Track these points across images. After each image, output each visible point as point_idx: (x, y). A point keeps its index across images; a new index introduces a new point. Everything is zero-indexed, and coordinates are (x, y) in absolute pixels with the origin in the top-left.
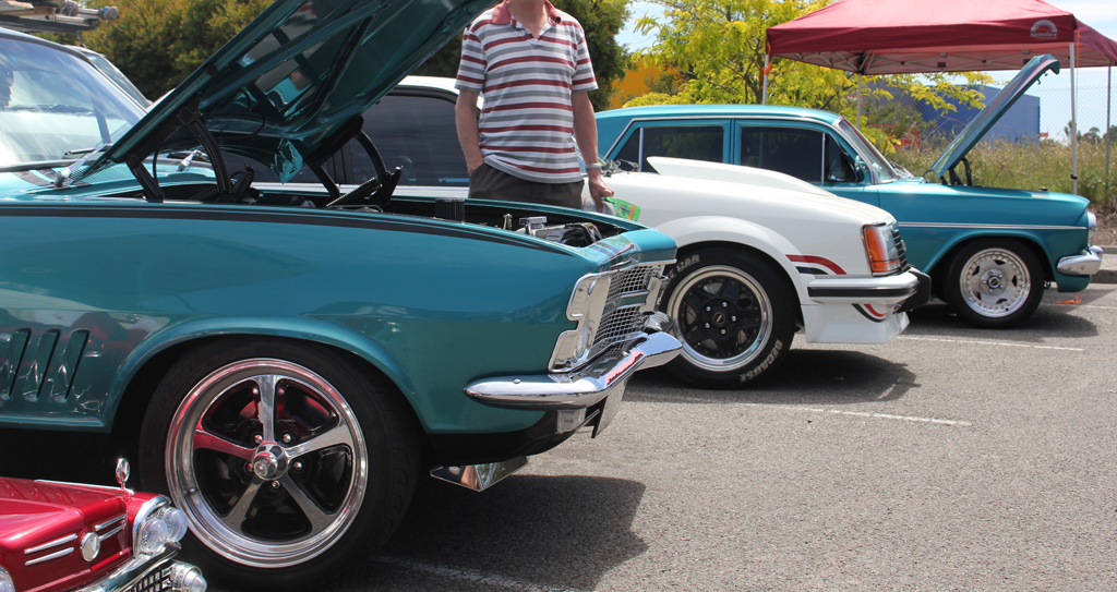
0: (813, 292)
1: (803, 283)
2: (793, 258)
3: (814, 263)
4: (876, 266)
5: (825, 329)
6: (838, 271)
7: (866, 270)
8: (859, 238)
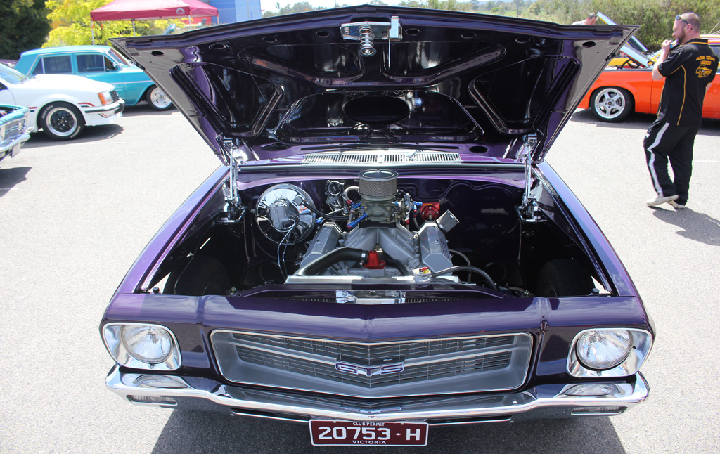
0: (86, 112)
1: (83, 110)
2: (79, 104)
3: (86, 104)
4: (103, 103)
5: (91, 120)
6: (93, 105)
7: (100, 104)
8: (97, 96)
